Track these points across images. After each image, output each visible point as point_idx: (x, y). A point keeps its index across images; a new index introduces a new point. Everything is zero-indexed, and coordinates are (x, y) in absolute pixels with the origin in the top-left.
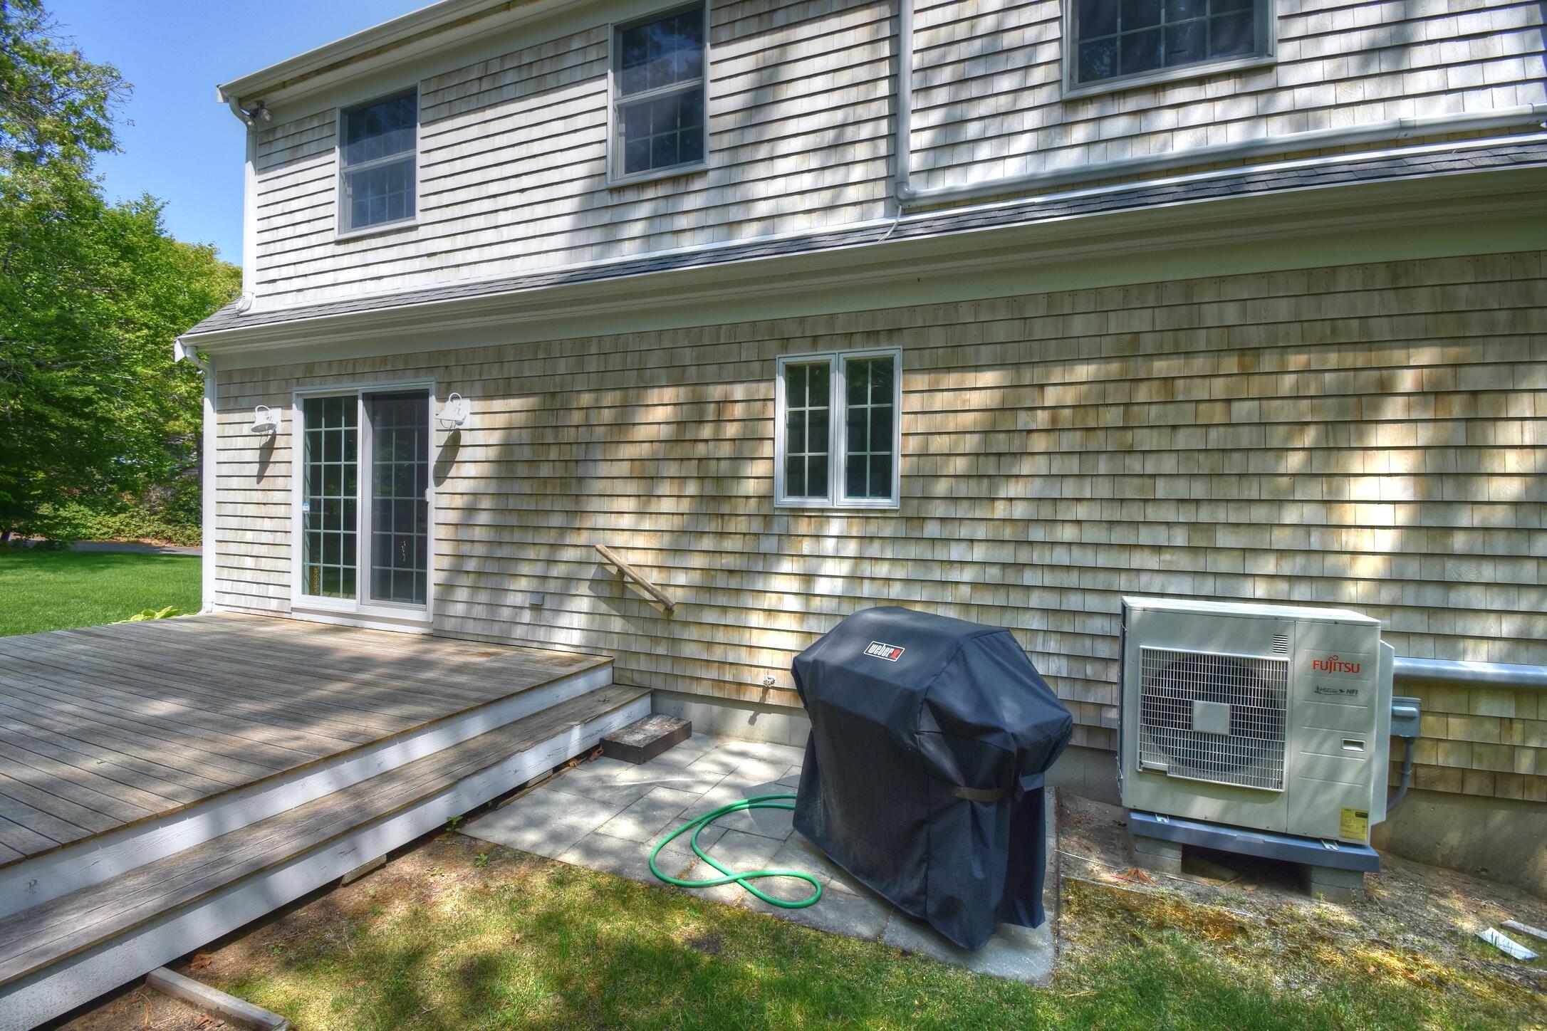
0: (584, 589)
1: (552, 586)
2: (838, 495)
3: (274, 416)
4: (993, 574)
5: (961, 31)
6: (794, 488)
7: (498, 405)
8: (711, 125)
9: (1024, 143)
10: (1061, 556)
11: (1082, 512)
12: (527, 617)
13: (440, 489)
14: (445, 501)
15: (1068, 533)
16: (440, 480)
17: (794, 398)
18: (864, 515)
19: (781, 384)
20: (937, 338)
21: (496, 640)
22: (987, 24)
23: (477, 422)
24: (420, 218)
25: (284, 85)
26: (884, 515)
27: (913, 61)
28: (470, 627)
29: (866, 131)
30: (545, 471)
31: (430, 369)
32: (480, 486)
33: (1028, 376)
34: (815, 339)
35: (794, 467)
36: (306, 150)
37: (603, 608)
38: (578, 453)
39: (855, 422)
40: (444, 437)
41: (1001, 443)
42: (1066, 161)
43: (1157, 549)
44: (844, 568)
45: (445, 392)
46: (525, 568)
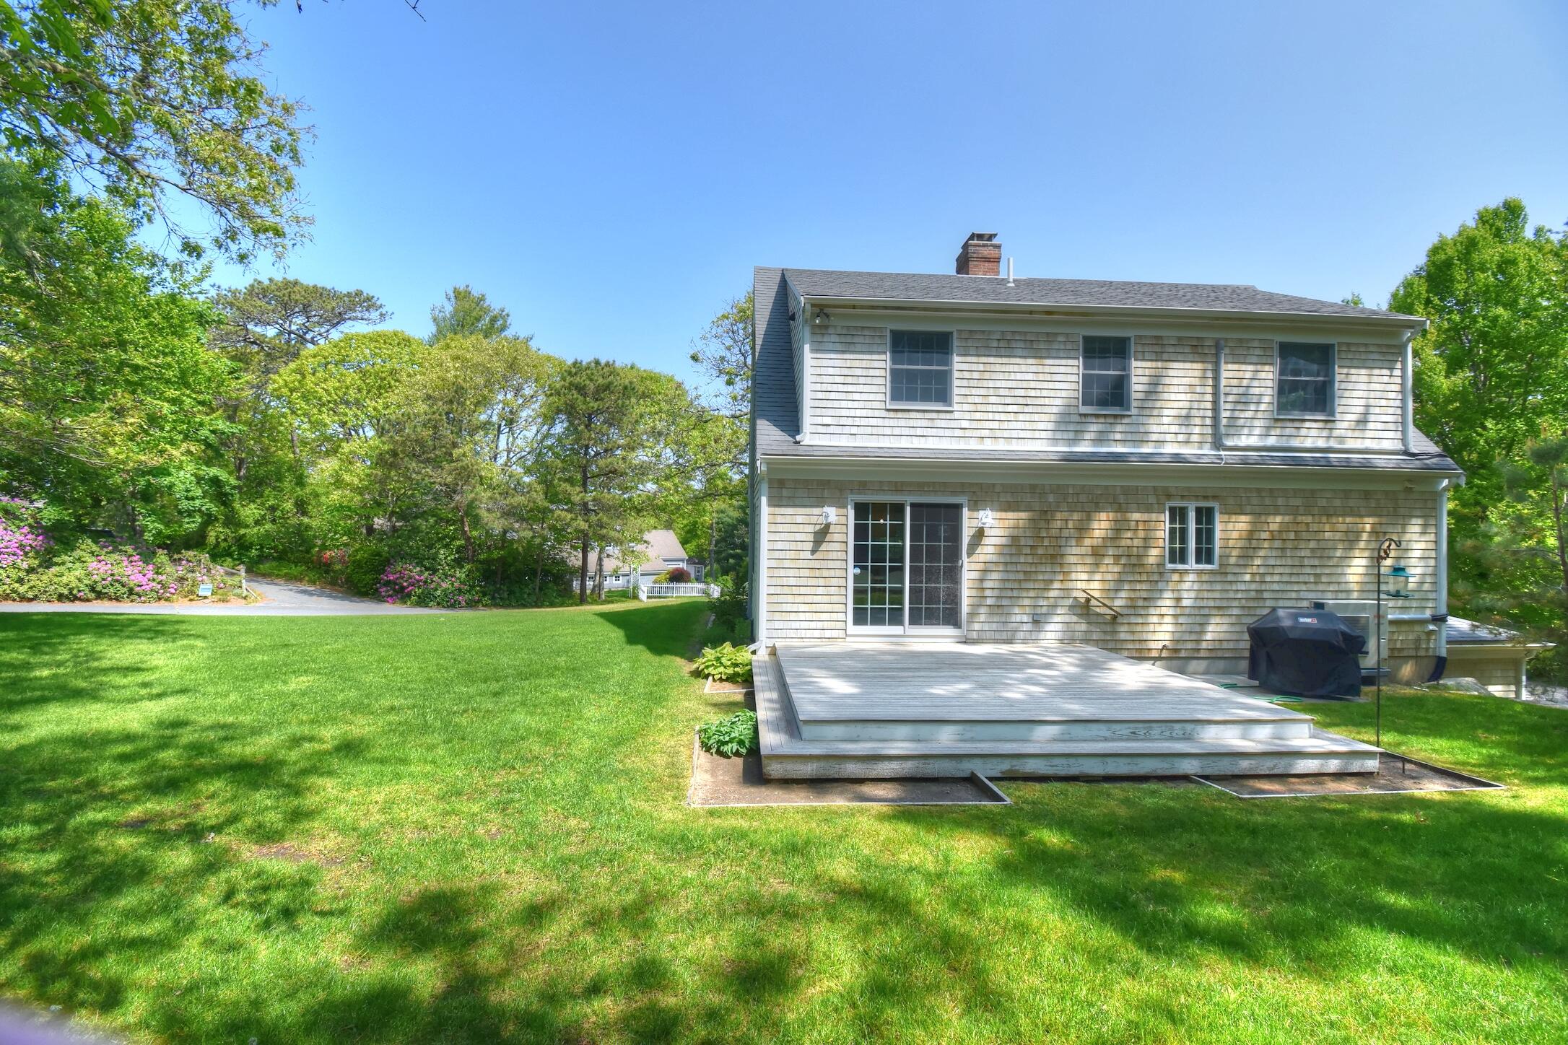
1: (1044, 610)
2: (1192, 564)
3: (829, 512)
4: (1253, 594)
5: (1235, 382)
6: (1172, 561)
7: (1010, 515)
8: (1134, 396)
9: (1257, 431)
10: (1276, 587)
11: (1281, 570)
12: (1029, 627)
13: (971, 560)
14: (974, 566)
15: (1276, 578)
16: (970, 554)
17: (1172, 520)
18: (1200, 572)
19: (1167, 513)
20: (1231, 501)
21: (1007, 641)
22: (1245, 383)
23: (996, 523)
24: (956, 407)
25: (854, 307)
26: (1212, 572)
27: (1223, 390)
28: (988, 635)
29: (1201, 413)
30: (1040, 551)
31: (963, 492)
32: (994, 558)
33: (1263, 518)
34: (1183, 497)
35: (1172, 551)
36: (858, 347)
37: (1075, 619)
39: (1198, 532)
40: (972, 532)
41: (1254, 544)
42: (1271, 441)
43: (1306, 583)
44: (1193, 595)
45: (975, 507)
46: (1026, 602)
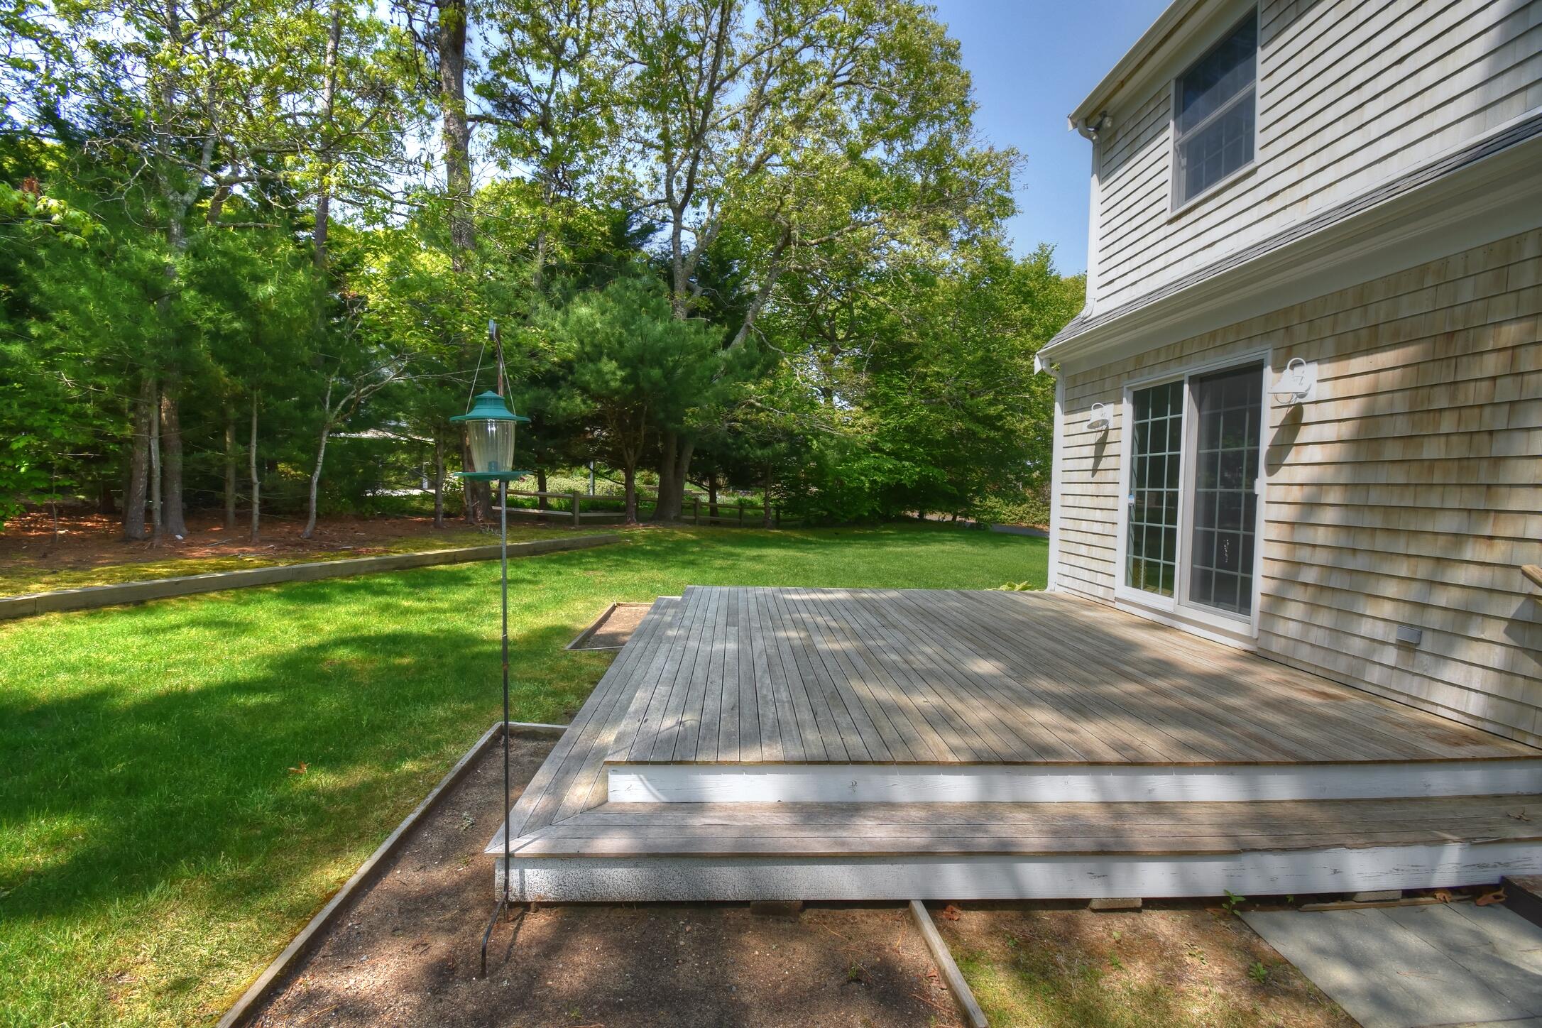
0: (1496, 631)
1: (1434, 619)
3: (1107, 412)
7: (1358, 364)
12: (1390, 656)
13: (1274, 479)
14: (1279, 493)
16: (1273, 468)
21: (1342, 680)
23: (1327, 390)
24: (1259, 157)
25: (1123, 84)
28: (1304, 653)
30: (1432, 450)
31: (1266, 335)
32: (1328, 475)
36: (1143, 140)
38: (1490, 420)
40: (1280, 416)
45: (1285, 359)
46: (1391, 589)
